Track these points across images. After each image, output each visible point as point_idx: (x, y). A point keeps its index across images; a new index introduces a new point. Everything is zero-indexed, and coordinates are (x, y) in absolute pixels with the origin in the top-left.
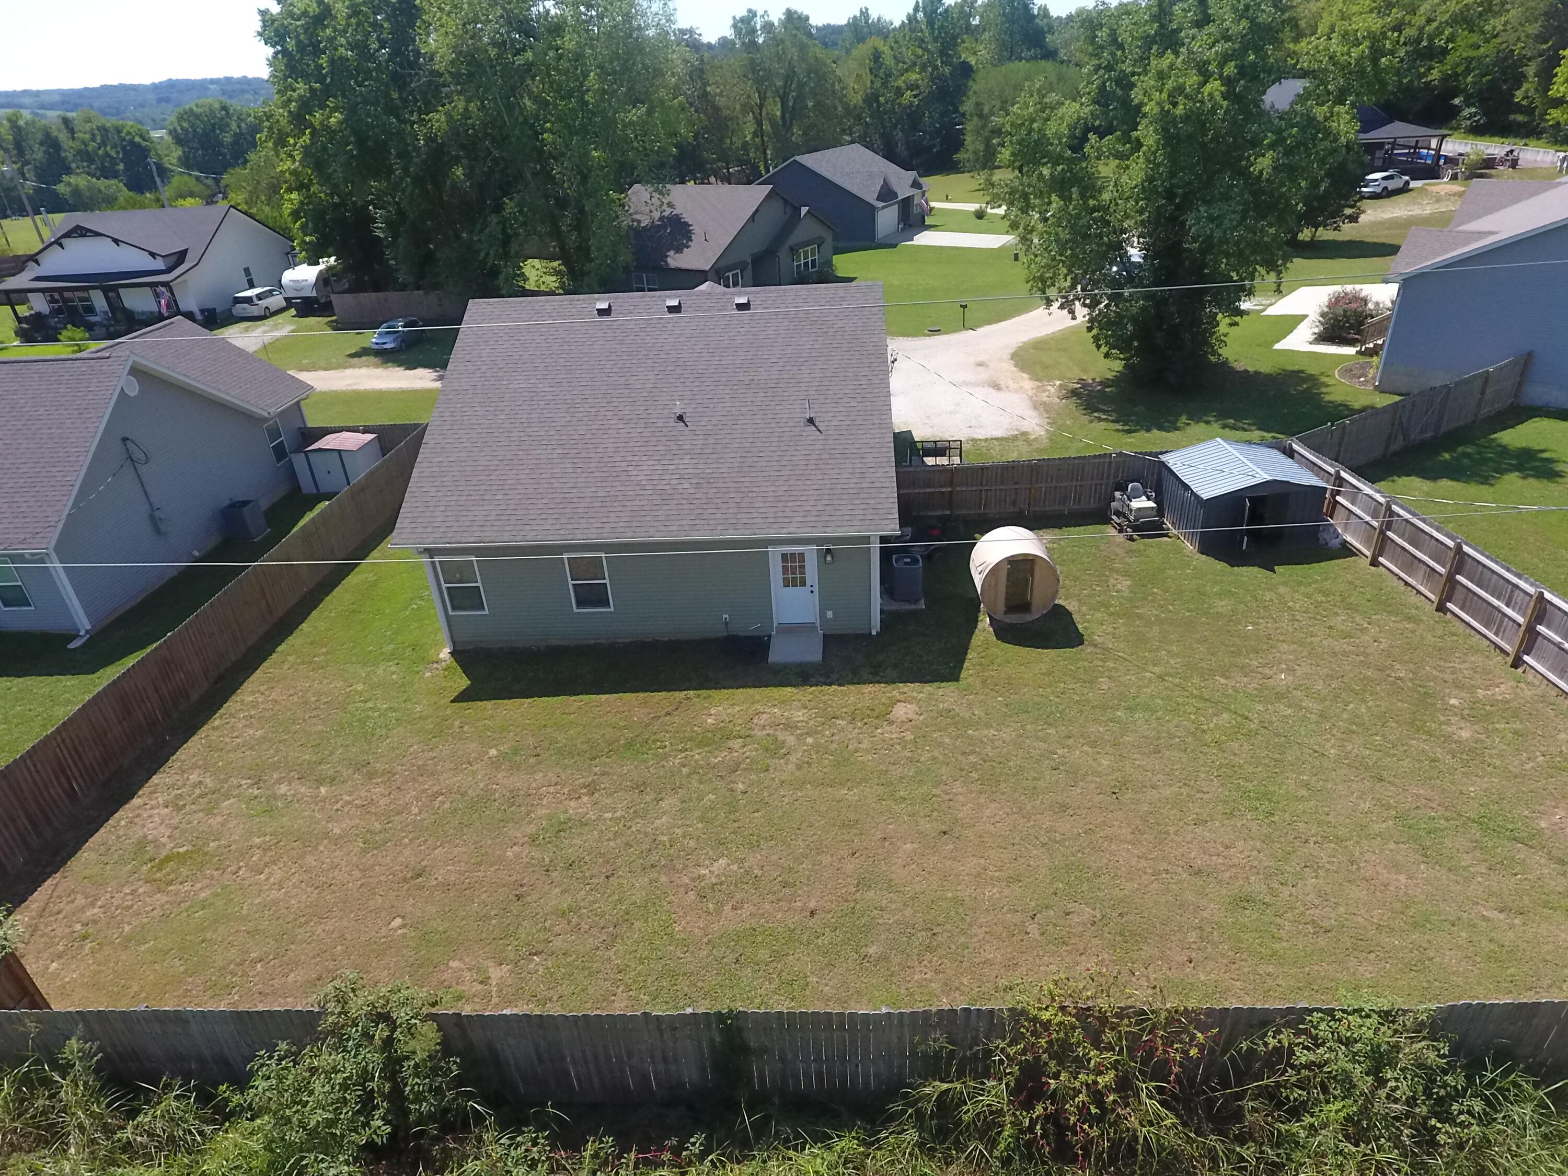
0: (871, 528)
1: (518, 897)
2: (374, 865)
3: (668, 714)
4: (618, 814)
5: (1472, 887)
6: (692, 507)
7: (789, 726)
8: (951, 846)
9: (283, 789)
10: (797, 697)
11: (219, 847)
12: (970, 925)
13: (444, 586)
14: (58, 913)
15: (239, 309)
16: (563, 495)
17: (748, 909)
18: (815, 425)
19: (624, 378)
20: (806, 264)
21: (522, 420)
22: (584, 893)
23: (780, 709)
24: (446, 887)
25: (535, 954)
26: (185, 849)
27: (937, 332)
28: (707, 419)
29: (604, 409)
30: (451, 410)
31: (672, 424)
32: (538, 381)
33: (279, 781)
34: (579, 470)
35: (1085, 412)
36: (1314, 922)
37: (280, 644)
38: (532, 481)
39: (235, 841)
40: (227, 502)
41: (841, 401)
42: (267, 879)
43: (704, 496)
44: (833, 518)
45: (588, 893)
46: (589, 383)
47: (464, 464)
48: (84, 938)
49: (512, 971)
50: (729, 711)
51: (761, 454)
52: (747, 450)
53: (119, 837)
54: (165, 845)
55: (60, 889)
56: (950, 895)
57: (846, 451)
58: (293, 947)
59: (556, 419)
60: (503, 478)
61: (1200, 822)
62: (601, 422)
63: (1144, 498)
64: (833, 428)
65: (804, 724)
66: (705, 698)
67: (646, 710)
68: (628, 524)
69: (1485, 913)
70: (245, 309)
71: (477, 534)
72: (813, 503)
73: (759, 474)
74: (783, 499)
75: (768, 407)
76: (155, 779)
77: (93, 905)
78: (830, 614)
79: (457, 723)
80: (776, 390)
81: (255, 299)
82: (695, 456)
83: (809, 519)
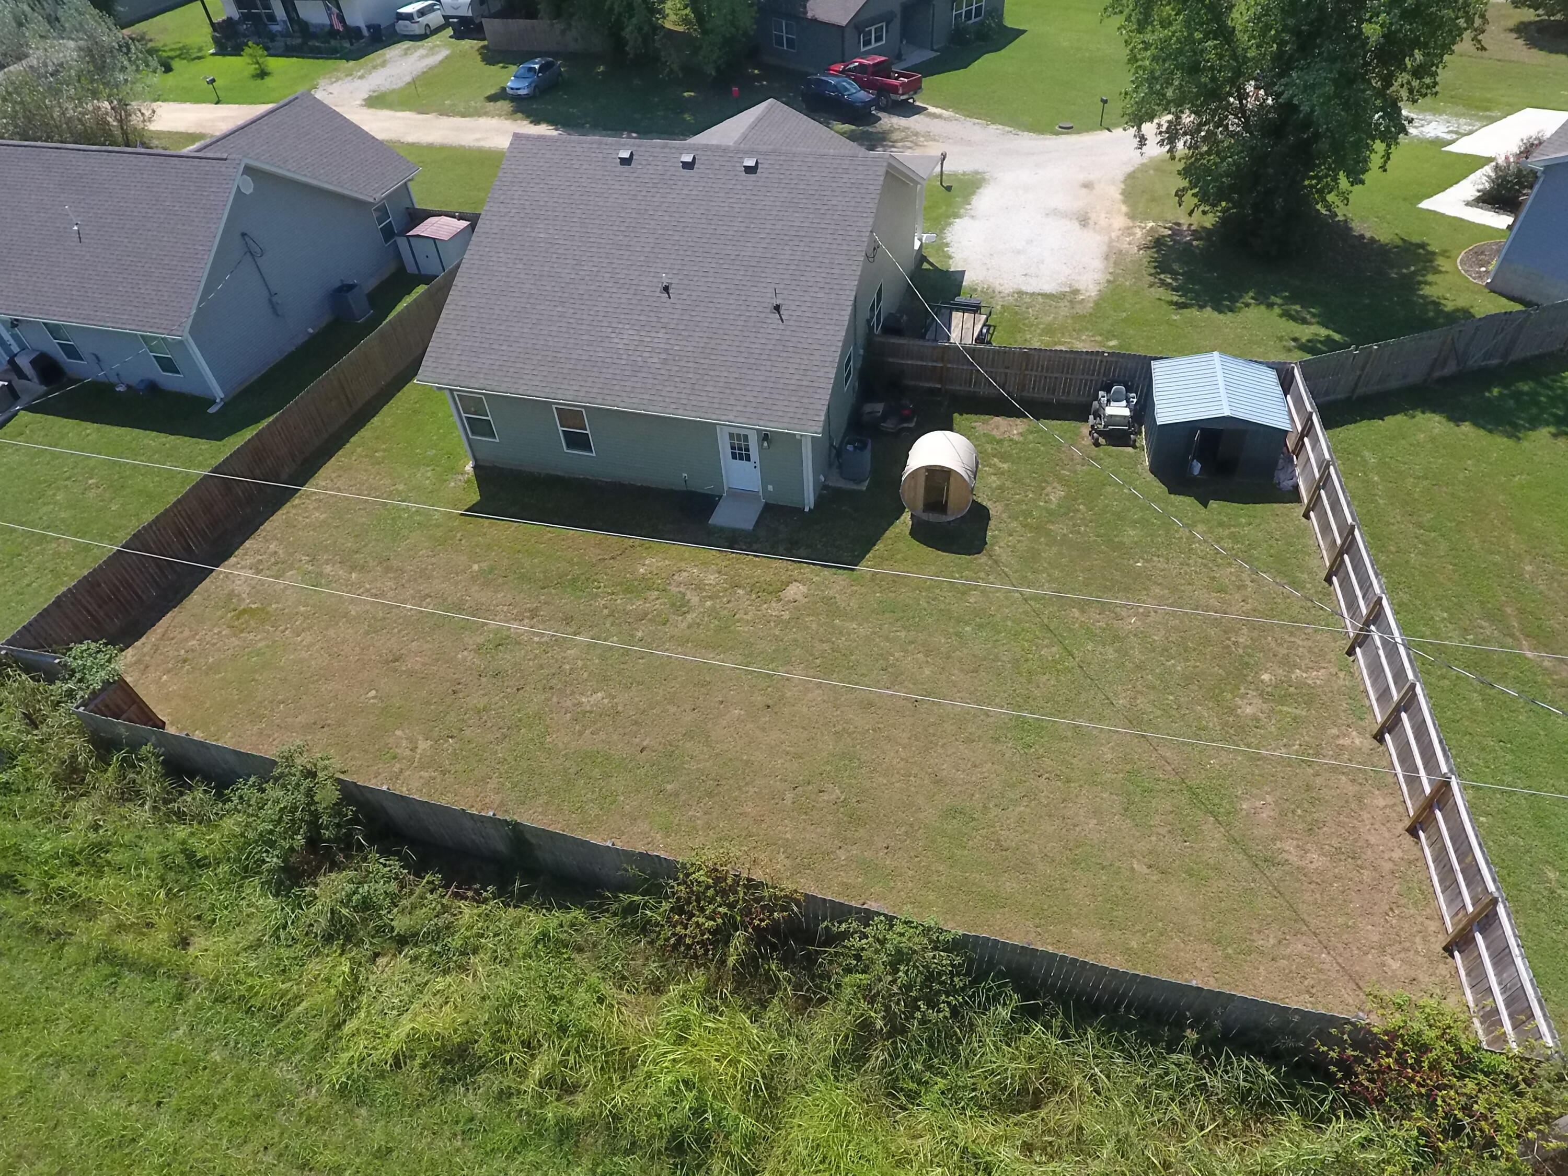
0: (798, 427)
1: (454, 692)
2: (369, 646)
3: (613, 558)
4: (543, 640)
5: (1143, 843)
6: (656, 382)
7: (699, 587)
8: (767, 719)
9: (328, 569)
10: (718, 561)
11: (277, 608)
12: (747, 784)
13: (464, 415)
14: (173, 639)
15: (402, 25)
16: (554, 354)
17: (602, 735)
18: (779, 313)
19: (628, 239)
20: (969, 13)
21: (535, 273)
22: (498, 698)
23: (699, 570)
24: (411, 673)
25: (451, 737)
26: (256, 605)
27: (1068, 130)
28: (689, 293)
29: (604, 270)
30: (481, 253)
31: (658, 294)
32: (556, 232)
33: (327, 562)
34: (572, 331)
35: (1153, 271)
36: (998, 840)
37: (353, 435)
38: (532, 336)
39: (289, 606)
40: (338, 284)
41: (810, 289)
42: (302, 641)
43: (667, 373)
44: (768, 412)
45: (501, 699)
46: (598, 240)
47: (482, 311)
48: (185, 661)
49: (431, 746)
50: (660, 564)
51: (726, 337)
52: (714, 331)
53: (217, 588)
54: (244, 600)
55: (176, 620)
56: (745, 758)
57: (799, 345)
58: (304, 697)
59: (562, 275)
60: (511, 329)
61: (969, 741)
62: (598, 284)
63: (1124, 403)
64: (794, 318)
65: (711, 587)
66: (646, 548)
67: (598, 551)
68: (600, 391)
69: (1135, 866)
70: (406, 26)
71: (482, 381)
72: (755, 394)
73: (718, 357)
74: (732, 386)
75: (743, 288)
76: (247, 544)
77: (193, 637)
78: (770, 488)
79: (459, 535)
80: (756, 269)
81: (415, 17)
82: (669, 331)
83: (748, 409)
